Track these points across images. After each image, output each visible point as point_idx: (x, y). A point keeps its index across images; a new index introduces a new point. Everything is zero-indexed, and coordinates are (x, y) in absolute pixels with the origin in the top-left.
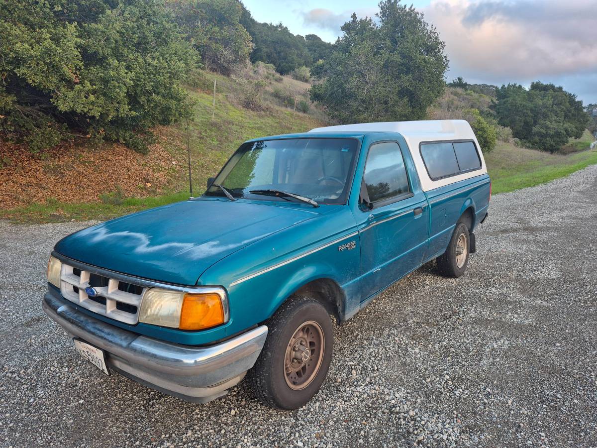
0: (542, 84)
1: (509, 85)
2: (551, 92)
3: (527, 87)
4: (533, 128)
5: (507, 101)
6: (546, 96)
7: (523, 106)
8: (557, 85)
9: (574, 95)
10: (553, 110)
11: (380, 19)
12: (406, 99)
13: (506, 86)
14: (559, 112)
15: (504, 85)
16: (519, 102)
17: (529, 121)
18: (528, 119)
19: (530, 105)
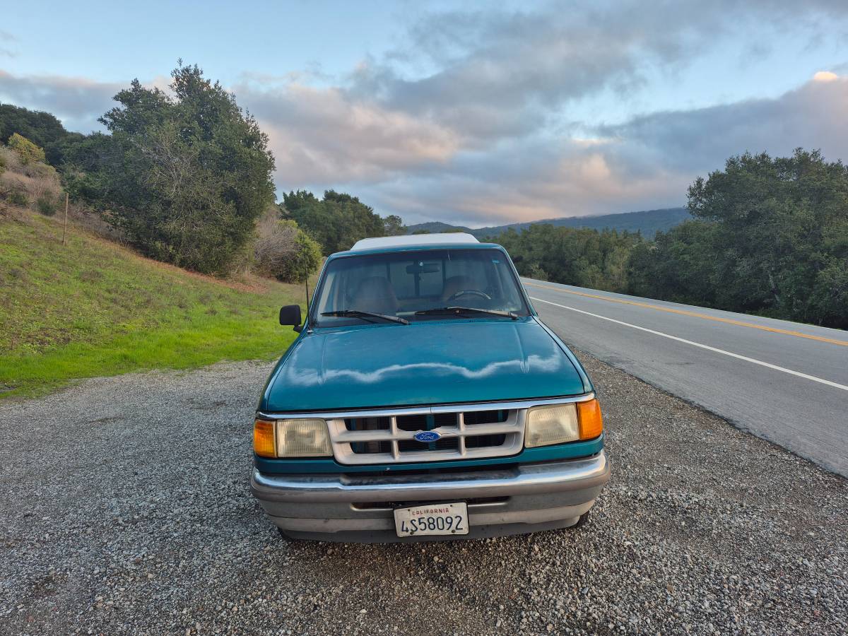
0: (336, 194)
1: (298, 192)
2: (349, 203)
3: (320, 197)
4: (338, 244)
5: (304, 211)
6: (345, 208)
7: (324, 218)
8: (352, 196)
9: (370, 208)
10: (355, 225)
11: (176, 94)
12: (232, 204)
13: (295, 193)
14: (361, 227)
15: (292, 192)
16: (319, 213)
17: (332, 236)
18: (332, 234)
19: (331, 217)
